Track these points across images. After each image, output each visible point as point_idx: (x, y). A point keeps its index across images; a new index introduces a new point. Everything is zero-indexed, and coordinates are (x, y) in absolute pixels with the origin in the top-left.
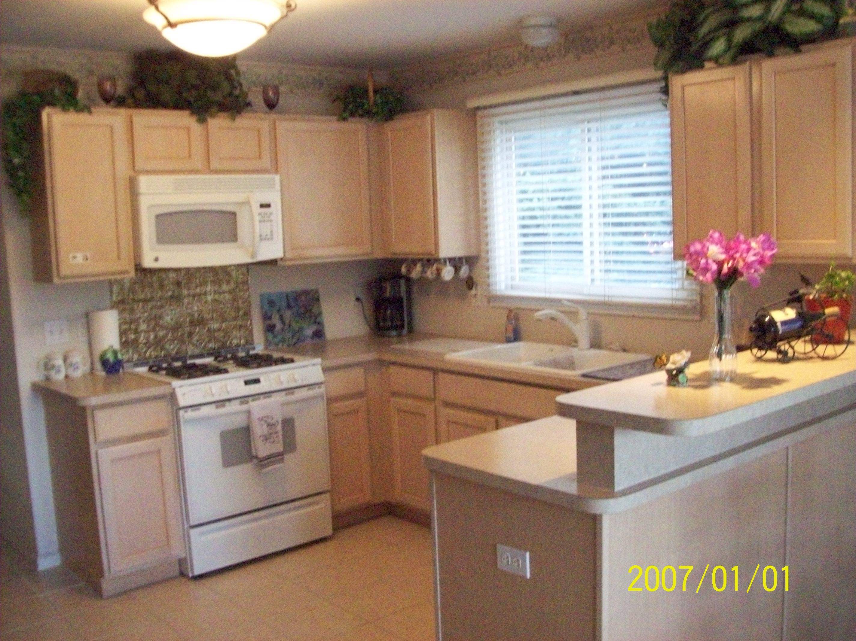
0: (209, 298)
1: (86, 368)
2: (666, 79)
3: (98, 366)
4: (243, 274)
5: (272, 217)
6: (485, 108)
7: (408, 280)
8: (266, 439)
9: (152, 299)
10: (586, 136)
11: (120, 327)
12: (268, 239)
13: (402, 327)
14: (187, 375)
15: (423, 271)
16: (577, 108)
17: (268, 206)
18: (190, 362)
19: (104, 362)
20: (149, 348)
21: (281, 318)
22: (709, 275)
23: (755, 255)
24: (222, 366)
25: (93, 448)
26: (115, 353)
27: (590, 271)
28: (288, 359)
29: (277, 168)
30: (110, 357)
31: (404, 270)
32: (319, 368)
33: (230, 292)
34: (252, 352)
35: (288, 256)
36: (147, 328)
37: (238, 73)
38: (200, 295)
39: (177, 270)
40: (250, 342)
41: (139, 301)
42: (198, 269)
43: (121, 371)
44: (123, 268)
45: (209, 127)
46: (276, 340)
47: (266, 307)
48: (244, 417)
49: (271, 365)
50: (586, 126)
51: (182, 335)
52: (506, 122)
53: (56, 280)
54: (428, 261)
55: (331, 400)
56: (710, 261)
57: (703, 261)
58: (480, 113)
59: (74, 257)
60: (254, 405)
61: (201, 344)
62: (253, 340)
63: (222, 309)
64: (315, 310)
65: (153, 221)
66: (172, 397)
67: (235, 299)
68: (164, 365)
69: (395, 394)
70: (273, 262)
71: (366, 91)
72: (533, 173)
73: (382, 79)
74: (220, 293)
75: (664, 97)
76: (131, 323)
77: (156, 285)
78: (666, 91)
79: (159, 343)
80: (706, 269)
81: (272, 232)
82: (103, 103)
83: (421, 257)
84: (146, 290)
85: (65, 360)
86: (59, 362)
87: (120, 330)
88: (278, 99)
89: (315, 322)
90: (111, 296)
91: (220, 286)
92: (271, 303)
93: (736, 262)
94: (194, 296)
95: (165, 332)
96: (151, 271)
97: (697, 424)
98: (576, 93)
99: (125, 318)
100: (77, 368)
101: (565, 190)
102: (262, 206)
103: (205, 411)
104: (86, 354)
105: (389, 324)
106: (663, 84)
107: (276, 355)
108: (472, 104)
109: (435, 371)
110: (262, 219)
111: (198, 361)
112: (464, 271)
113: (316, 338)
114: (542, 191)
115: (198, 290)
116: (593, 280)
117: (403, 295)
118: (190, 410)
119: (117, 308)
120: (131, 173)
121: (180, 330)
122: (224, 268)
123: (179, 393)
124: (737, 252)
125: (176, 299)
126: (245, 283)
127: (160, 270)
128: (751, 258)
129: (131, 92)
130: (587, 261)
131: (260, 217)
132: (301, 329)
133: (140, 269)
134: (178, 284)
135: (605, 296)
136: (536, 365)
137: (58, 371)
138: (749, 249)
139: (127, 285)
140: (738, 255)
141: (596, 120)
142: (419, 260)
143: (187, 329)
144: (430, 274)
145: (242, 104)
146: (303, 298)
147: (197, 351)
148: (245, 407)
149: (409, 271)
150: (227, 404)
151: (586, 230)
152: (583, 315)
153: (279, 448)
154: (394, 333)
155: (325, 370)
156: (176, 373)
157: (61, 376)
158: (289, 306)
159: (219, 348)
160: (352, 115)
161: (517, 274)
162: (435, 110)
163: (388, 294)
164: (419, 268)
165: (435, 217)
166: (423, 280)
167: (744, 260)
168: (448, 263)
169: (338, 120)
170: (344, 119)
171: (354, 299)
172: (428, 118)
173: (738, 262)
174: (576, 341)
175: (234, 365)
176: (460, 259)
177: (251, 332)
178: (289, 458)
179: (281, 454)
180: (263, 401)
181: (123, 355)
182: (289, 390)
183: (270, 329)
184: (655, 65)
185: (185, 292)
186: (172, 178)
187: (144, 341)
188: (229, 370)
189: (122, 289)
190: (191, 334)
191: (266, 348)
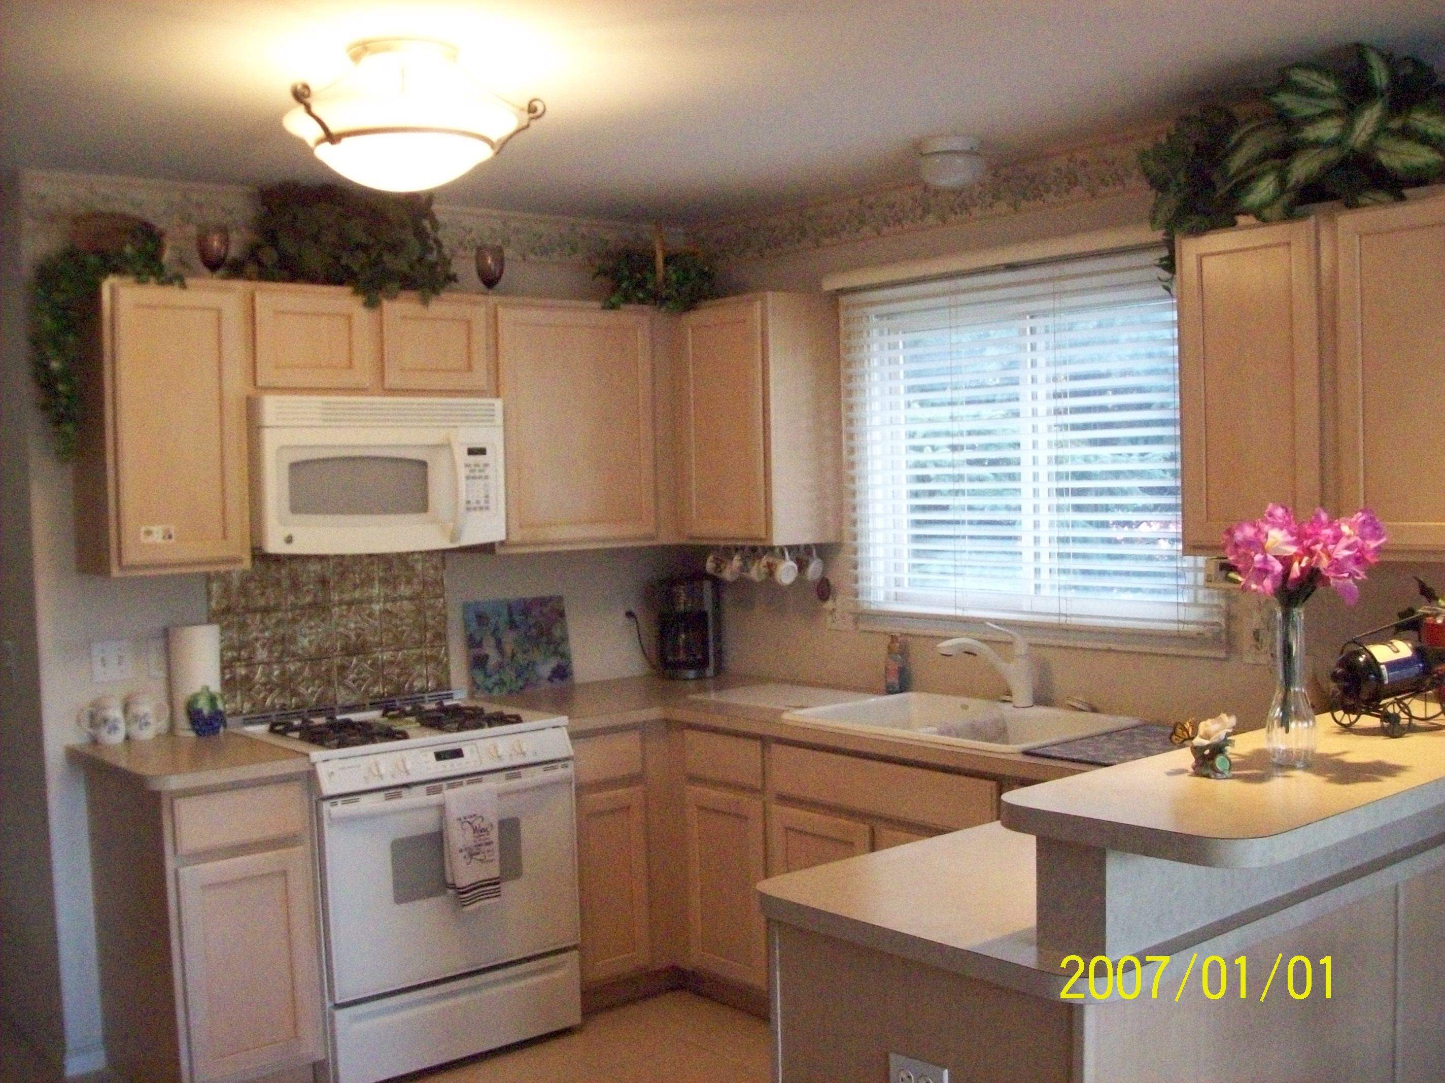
0: (377, 607)
1: (162, 725)
2: (1170, 244)
3: (183, 721)
4: (436, 568)
5: (488, 471)
6: (855, 290)
7: (717, 583)
8: (471, 855)
9: (276, 609)
10: (1028, 340)
11: (222, 656)
12: (481, 508)
13: (704, 663)
14: (336, 741)
15: (744, 568)
16: (1014, 292)
17: (482, 451)
18: (339, 717)
19: (194, 716)
20: (271, 691)
21: (499, 644)
22: (1268, 583)
23: (1348, 548)
24: (398, 726)
25: (170, 864)
26: (212, 699)
27: (1033, 572)
28: (511, 716)
29: (497, 387)
30: (203, 705)
31: (710, 566)
32: (563, 734)
33: (411, 599)
34: (447, 703)
35: (516, 537)
36: (269, 657)
37: (435, 225)
38: (361, 602)
39: (322, 558)
40: (443, 686)
41: (255, 611)
42: (357, 559)
43: (222, 730)
44: (232, 553)
45: (385, 317)
46: (490, 683)
47: (474, 625)
48: (434, 814)
49: (479, 726)
50: (1029, 323)
51: (328, 671)
52: (890, 316)
53: (115, 572)
54: (754, 549)
55: (582, 789)
56: (1270, 557)
57: (1258, 557)
58: (844, 300)
59: (149, 533)
60: (451, 796)
61: (360, 686)
62: (449, 682)
63: (396, 626)
64: (557, 633)
65: (285, 473)
66: (310, 777)
67: (419, 612)
68: (297, 723)
69: (693, 779)
70: (487, 549)
71: (652, 259)
72: (922, 404)
73: (678, 240)
74: (394, 600)
75: (1165, 275)
76: (240, 649)
77: (286, 583)
78: (1170, 264)
79: (287, 684)
80: (1264, 571)
81: (487, 496)
82: (206, 271)
83: (740, 543)
84: (269, 591)
85: (126, 709)
86: (115, 713)
87: (222, 661)
88: (501, 272)
89: (556, 653)
90: (209, 599)
91: (395, 588)
92: (481, 618)
93: (1315, 558)
94: (350, 604)
95: (299, 664)
96: (278, 559)
97: (1259, 845)
98: (1011, 267)
99: (231, 638)
100: (147, 724)
101: (979, 433)
102: (472, 452)
103: (367, 804)
104: (162, 699)
105: (682, 656)
106: (1165, 253)
107: (491, 709)
108: (830, 284)
109: (764, 740)
110: (472, 474)
111: (355, 717)
112: (814, 569)
113: (556, 680)
114: (936, 434)
115: (357, 595)
116: (1037, 587)
117: (708, 607)
118: (339, 801)
119: (218, 622)
120: (250, 390)
121: (324, 662)
122: (404, 558)
123: (322, 771)
124: (1316, 542)
125: (320, 608)
126: (440, 583)
127: (293, 558)
128: (1341, 552)
129: (253, 253)
130: (1028, 556)
131: (468, 469)
132: (532, 664)
133: (260, 556)
134: (323, 582)
135: (1060, 615)
136: (941, 733)
137: (115, 728)
138: (1337, 537)
139: (236, 583)
140: (1318, 547)
141: (1045, 314)
142: (737, 549)
143: (338, 661)
144: (756, 572)
145: (441, 279)
146: (535, 612)
147: (353, 699)
148: (435, 798)
149: (718, 568)
150: (404, 791)
151: (1026, 501)
152: (1021, 648)
153: (494, 871)
154: (691, 674)
155: (575, 736)
156: (316, 737)
157: (117, 738)
158: (513, 625)
159: (390, 695)
160: (627, 300)
161: (905, 575)
162: (769, 294)
163: (681, 608)
164: (736, 562)
165: (767, 475)
166: (743, 583)
167: (1329, 556)
168: (787, 553)
169: (603, 308)
170: (613, 307)
171: (623, 612)
172: (758, 304)
173: (1320, 558)
174: (1009, 693)
175: (418, 724)
176: (807, 548)
177: (446, 668)
178: (508, 887)
179: (495, 882)
180: (466, 790)
181: (225, 703)
182: (512, 771)
183: (478, 663)
184: (1153, 220)
185: (335, 597)
186: (317, 400)
187: (263, 680)
188: (410, 733)
189: (226, 591)
190: (343, 668)
191: (472, 696)
